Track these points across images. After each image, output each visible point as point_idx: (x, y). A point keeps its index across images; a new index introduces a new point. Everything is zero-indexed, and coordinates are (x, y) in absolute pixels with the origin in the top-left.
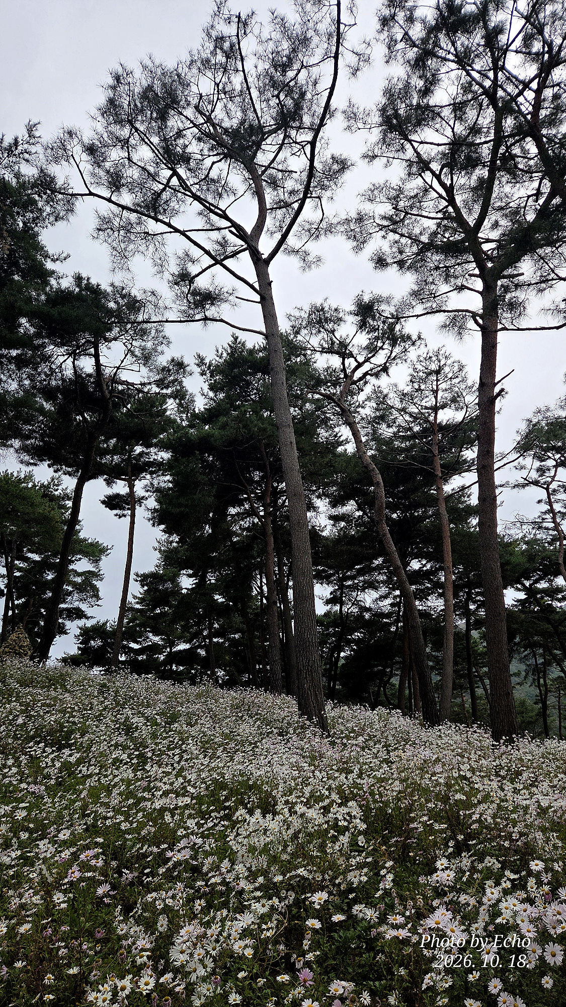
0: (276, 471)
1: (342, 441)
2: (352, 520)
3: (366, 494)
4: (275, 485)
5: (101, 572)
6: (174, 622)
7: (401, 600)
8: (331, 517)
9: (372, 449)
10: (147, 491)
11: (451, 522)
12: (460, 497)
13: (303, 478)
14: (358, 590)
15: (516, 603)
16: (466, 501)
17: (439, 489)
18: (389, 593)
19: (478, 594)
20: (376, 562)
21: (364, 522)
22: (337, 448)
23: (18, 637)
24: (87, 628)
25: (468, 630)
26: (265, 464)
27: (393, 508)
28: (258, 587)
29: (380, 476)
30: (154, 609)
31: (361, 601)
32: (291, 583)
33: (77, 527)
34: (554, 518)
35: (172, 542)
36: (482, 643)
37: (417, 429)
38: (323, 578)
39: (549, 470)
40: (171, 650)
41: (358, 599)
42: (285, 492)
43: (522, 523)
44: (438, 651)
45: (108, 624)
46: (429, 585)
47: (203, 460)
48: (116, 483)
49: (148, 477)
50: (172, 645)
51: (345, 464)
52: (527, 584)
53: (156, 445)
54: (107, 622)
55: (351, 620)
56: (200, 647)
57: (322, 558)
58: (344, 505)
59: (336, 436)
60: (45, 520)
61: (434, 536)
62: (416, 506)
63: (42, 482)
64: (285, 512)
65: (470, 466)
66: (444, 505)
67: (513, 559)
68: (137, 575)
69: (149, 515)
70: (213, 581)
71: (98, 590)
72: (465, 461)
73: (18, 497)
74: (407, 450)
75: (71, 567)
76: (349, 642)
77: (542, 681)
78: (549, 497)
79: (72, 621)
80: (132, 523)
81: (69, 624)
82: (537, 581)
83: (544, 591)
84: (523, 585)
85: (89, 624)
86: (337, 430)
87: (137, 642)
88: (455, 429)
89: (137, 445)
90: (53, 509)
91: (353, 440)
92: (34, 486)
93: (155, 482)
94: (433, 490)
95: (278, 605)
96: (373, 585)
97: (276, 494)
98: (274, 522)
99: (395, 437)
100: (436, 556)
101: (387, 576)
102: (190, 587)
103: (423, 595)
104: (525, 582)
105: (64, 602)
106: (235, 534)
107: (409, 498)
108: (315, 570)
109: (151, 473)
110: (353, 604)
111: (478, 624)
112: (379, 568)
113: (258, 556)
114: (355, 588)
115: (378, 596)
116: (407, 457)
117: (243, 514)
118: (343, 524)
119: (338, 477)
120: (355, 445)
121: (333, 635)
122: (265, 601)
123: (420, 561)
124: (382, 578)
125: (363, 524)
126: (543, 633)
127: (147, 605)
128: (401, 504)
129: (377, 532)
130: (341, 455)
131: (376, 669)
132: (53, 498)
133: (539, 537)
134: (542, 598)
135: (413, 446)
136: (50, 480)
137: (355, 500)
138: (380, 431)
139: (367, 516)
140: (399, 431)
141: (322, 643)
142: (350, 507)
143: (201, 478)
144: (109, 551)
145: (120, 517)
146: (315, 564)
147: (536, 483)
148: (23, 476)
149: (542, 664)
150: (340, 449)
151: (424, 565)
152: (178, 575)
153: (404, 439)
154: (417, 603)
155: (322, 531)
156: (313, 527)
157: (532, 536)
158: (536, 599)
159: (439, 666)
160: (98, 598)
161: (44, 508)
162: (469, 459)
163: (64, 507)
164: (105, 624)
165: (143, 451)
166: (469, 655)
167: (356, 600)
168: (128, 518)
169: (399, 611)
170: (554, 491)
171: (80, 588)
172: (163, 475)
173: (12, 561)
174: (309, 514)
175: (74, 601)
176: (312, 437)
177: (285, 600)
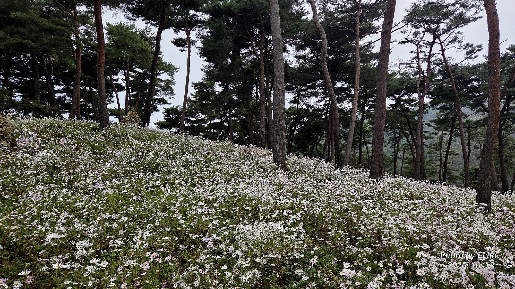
0: (267, 29)
1: (306, 13)
2: (307, 59)
3: (316, 44)
4: (267, 37)
5: (174, 81)
6: (212, 108)
7: (329, 102)
8: (296, 57)
9: (321, 18)
10: (197, 37)
11: (361, 62)
12: (368, 48)
13: (282, 34)
14: (307, 96)
15: (389, 106)
16: (371, 51)
17: (357, 43)
18: (324, 99)
19: (370, 101)
20: (318, 82)
21: (314, 60)
22: (302, 16)
23: (132, 113)
24: (168, 109)
25: (362, 119)
26: (261, 24)
27: (330, 52)
28: (255, 93)
29: (325, 35)
30: (202, 101)
31: (308, 102)
32: (272, 92)
33: (160, 56)
34: (418, 61)
35: (210, 67)
36: (368, 126)
37: (349, 6)
38: (289, 89)
39: (420, 34)
40: (211, 122)
41: (307, 101)
42: (271, 41)
43: (400, 64)
44: (345, 129)
45: (179, 107)
46: (345, 96)
47: (228, 21)
48: (180, 32)
49: (197, 29)
50: (211, 119)
51: (306, 27)
52: (397, 96)
53: (201, 11)
54: (178, 106)
55: (302, 112)
56: (225, 121)
57: (290, 79)
58: (303, 50)
59: (302, 9)
60: (142, 51)
61: (351, 70)
62: (343, 52)
63: (141, 29)
64: (271, 53)
65: (376, 30)
66: (359, 53)
67: (392, 83)
68: (193, 84)
69: (197, 51)
70: (232, 89)
71: (173, 90)
72: (374, 27)
73: (127, 37)
74: (342, 19)
75: (158, 77)
76: (300, 123)
77: (396, 146)
78: (417, 50)
79: (160, 105)
80: (189, 55)
81: (159, 107)
82: (402, 96)
83: (406, 101)
84: (395, 97)
85: (169, 107)
86: (303, 5)
87: (194, 117)
88: (370, 8)
89: (191, 10)
90: (147, 45)
91: (312, 12)
92: (136, 31)
93: (201, 32)
94: (354, 43)
95: (265, 103)
96: (315, 95)
97: (267, 42)
98: (264, 58)
99: (335, 11)
100: (351, 81)
101: (323, 90)
102: (220, 91)
103: (341, 100)
104: (396, 96)
105: (156, 95)
106: (244, 64)
107: (339, 47)
108: (285, 85)
109: (199, 27)
110: (304, 104)
111: (368, 116)
112: (319, 86)
113: (256, 77)
114: (306, 95)
115: (317, 100)
116: (341, 23)
117: (248, 53)
118: (302, 61)
119: (301, 34)
120: (312, 15)
121: (293, 119)
122: (258, 100)
123: (341, 83)
124: (321, 91)
125: (313, 61)
126: (401, 122)
127: (198, 99)
128: (335, 50)
129: (321, 66)
130: (304, 21)
131: (313, 136)
132: (146, 39)
133: (408, 71)
134: (404, 104)
135: (345, 17)
136: (144, 28)
137: (310, 48)
138: (328, 7)
139: (316, 57)
140: (338, 8)
141: (287, 123)
142: (307, 51)
143: (226, 31)
144: (178, 70)
145: (182, 51)
146: (286, 82)
147: (411, 41)
148: (130, 25)
149: (398, 137)
150: (304, 17)
151: (344, 85)
152: (214, 85)
153: (341, 12)
154: (338, 105)
155: (291, 64)
156: (286, 62)
157: (404, 71)
158: (400, 104)
159: (346, 136)
160: (173, 94)
161: (142, 44)
162: (376, 26)
163: (152, 44)
164: (177, 107)
165: (194, 14)
166: (361, 132)
167: (306, 102)
168: (187, 52)
169: (328, 108)
170: (421, 46)
171: (164, 88)
172: (205, 28)
173: (128, 72)
174: (284, 54)
175: (161, 95)
176: (289, 9)
177: (269, 100)
